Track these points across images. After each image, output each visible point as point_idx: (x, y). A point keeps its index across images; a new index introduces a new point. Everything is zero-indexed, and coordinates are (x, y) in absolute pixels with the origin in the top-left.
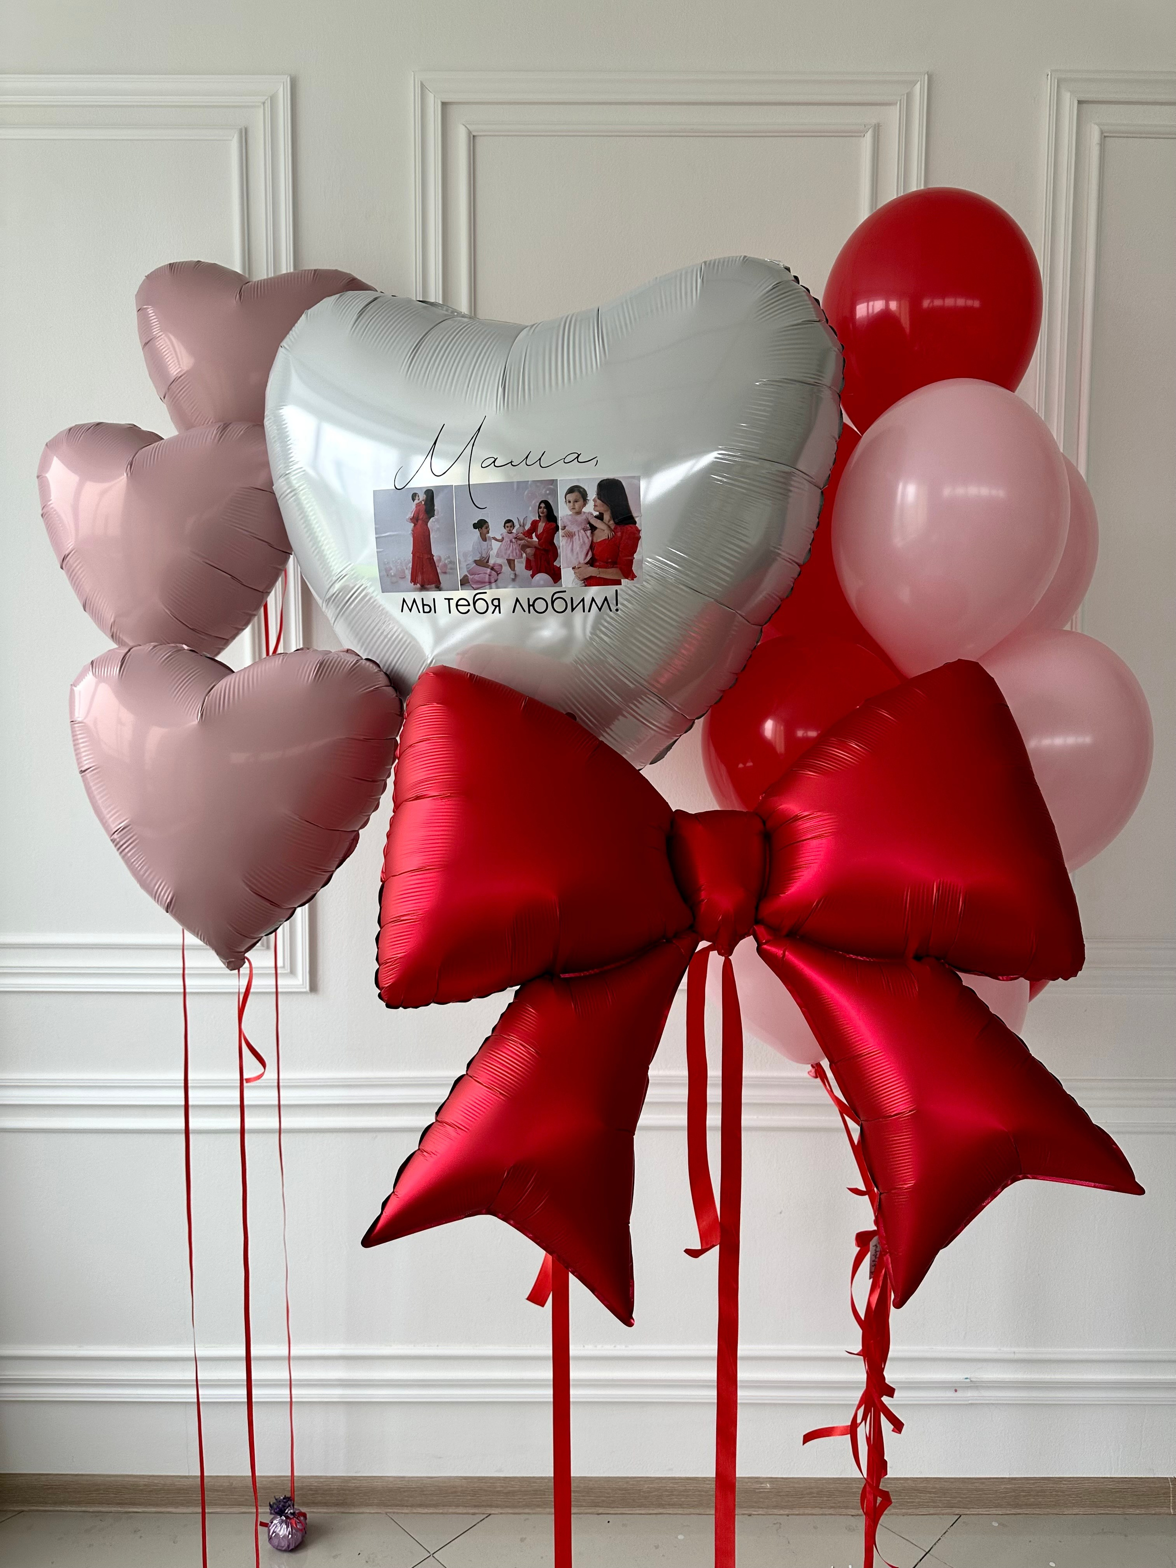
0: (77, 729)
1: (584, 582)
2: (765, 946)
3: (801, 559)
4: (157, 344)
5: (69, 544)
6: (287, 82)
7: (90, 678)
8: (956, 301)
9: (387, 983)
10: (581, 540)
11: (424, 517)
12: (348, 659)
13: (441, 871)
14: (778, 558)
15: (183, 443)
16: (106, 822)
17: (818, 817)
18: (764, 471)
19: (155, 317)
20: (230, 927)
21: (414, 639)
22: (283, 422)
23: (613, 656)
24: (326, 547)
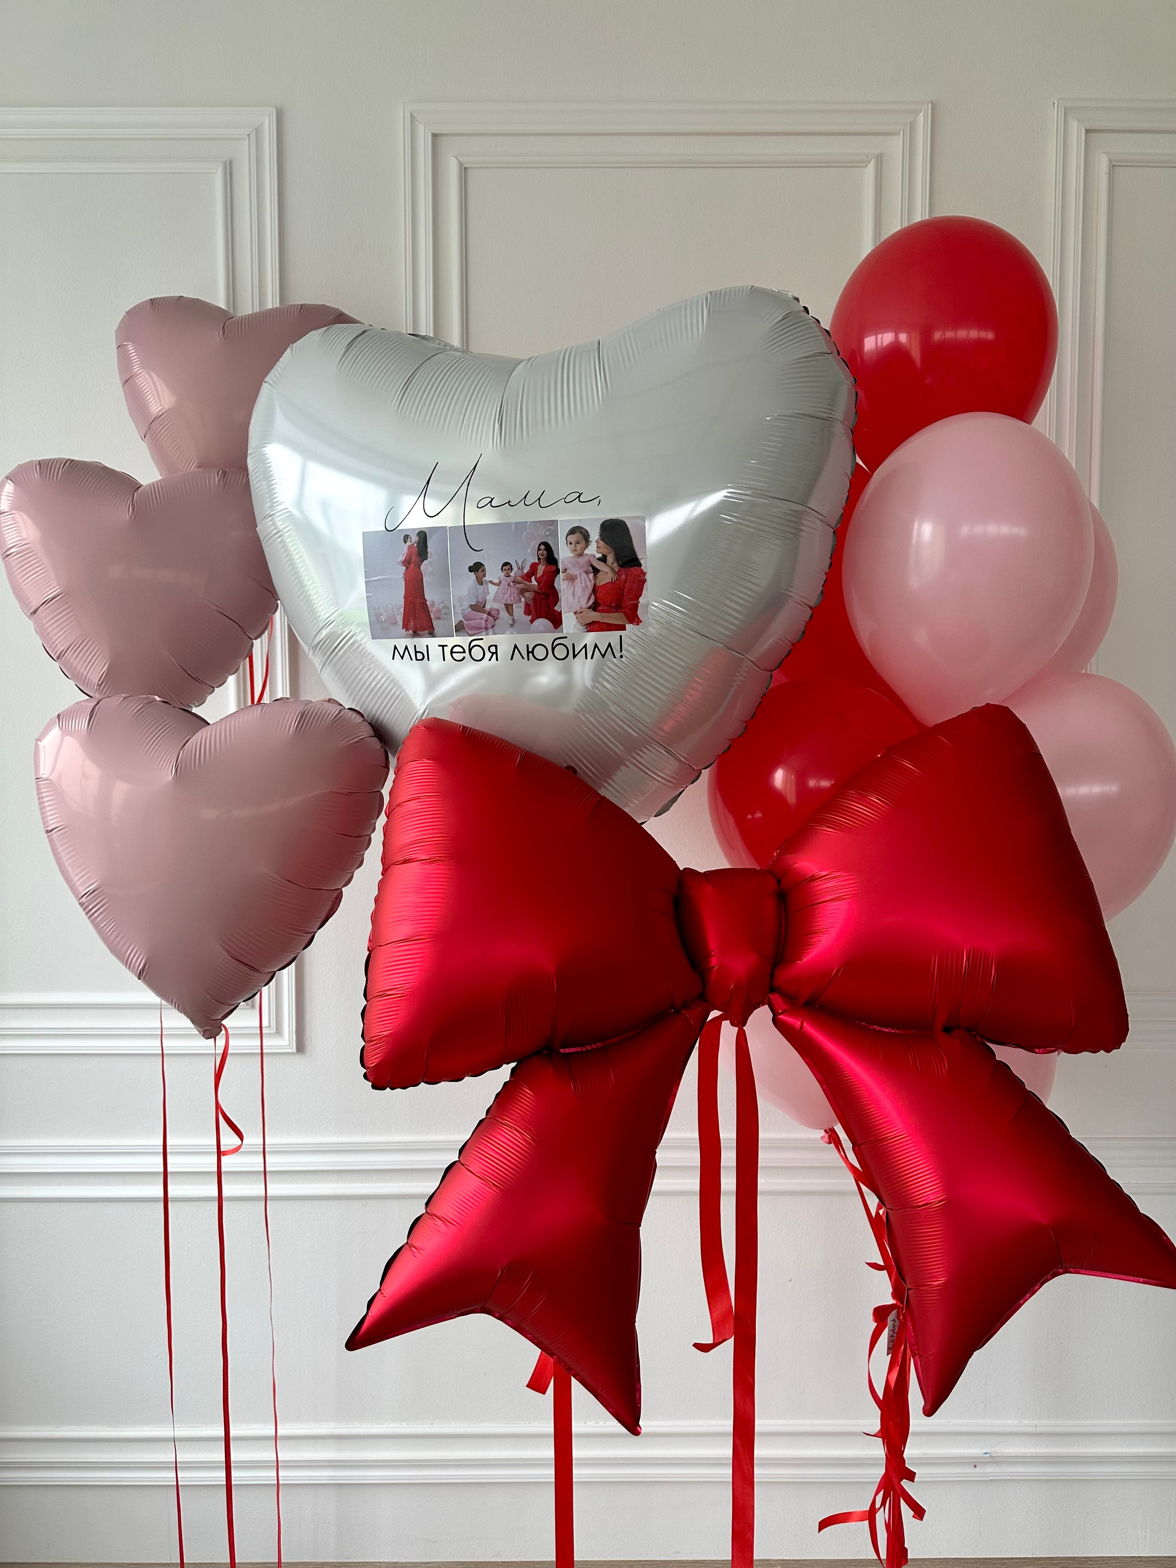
0: (42, 787)
1: (587, 628)
2: (781, 1016)
3: (814, 600)
4: (137, 381)
6: (273, 113)
7: (56, 731)
9: (372, 1062)
10: (583, 584)
11: (417, 560)
12: (331, 709)
13: (432, 941)
14: (789, 600)
16: (74, 884)
17: (839, 876)
18: (776, 510)
19: (135, 354)
20: (206, 995)
21: (403, 691)
22: (267, 461)
23: (617, 705)
24: (314, 592)
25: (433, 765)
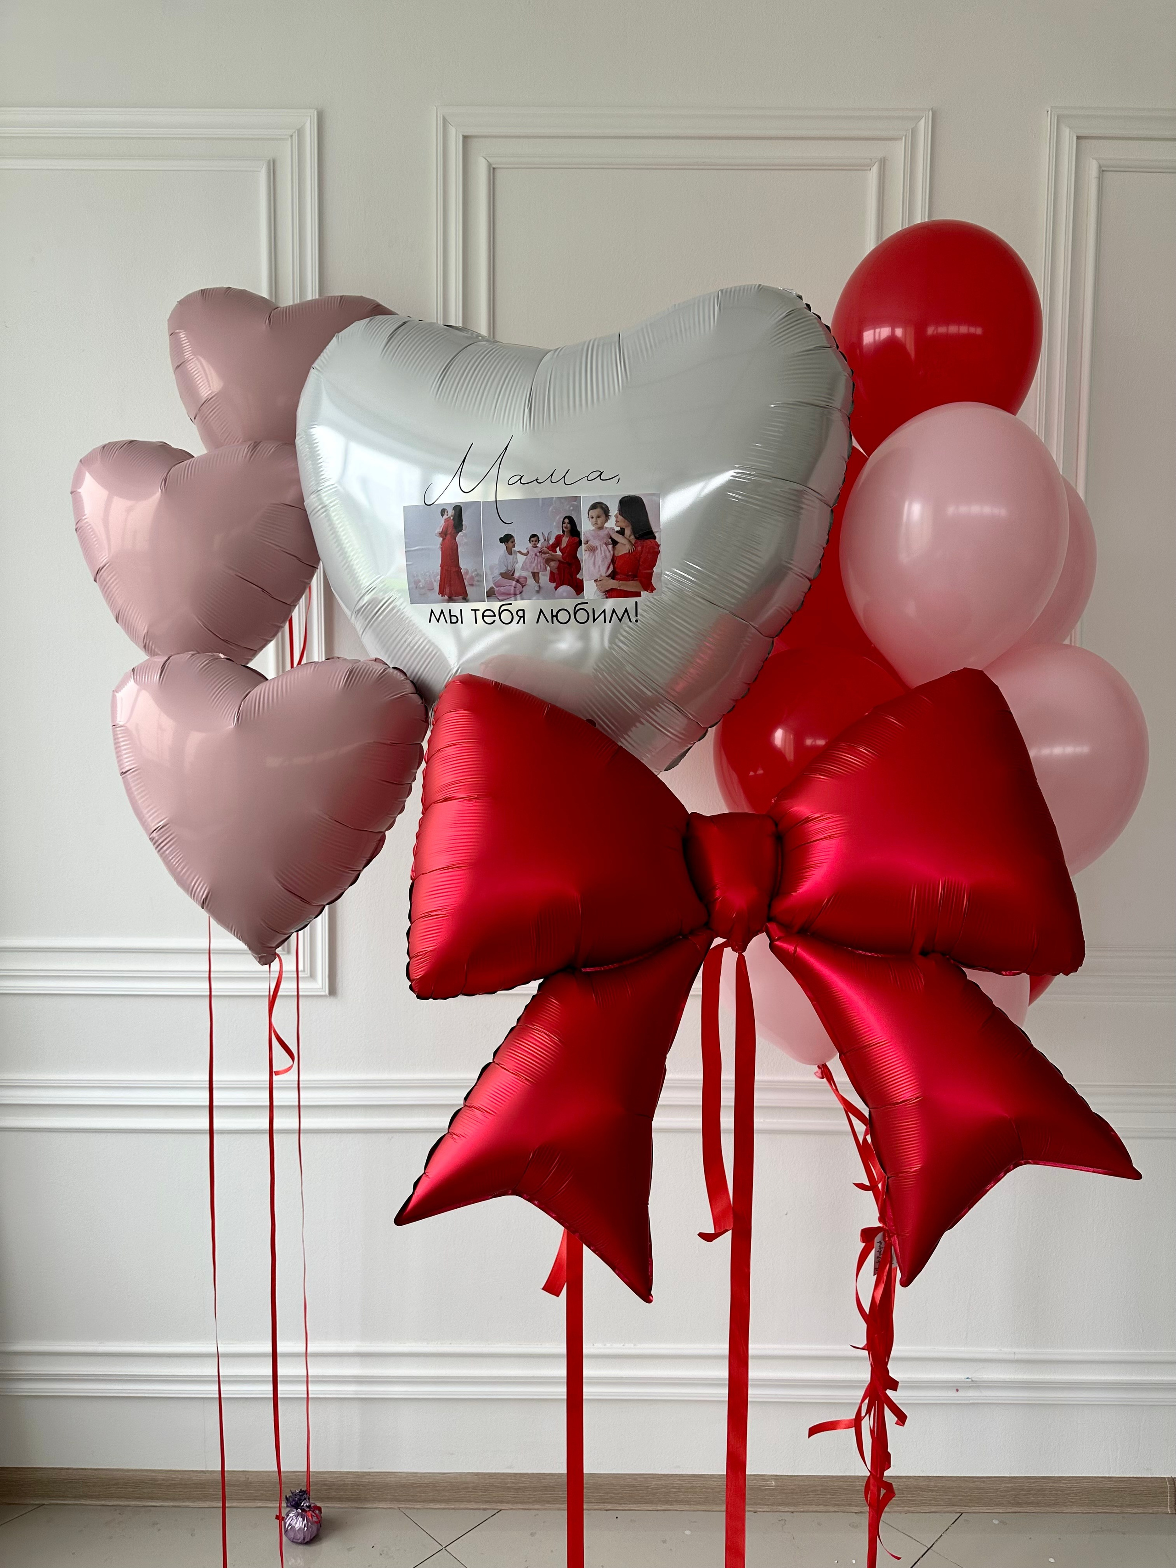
0: (118, 732)
1: (606, 594)
2: (777, 943)
3: (812, 573)
4: (188, 367)
5: (103, 558)
6: (313, 115)
7: (131, 685)
9: (418, 975)
10: (603, 555)
11: (453, 532)
12: (376, 667)
13: (469, 869)
14: (789, 572)
15: (215, 459)
16: (146, 820)
17: (828, 818)
18: (778, 489)
19: (187, 341)
20: (262, 923)
21: (439, 650)
22: (315, 442)
23: (631, 664)
24: (356, 562)
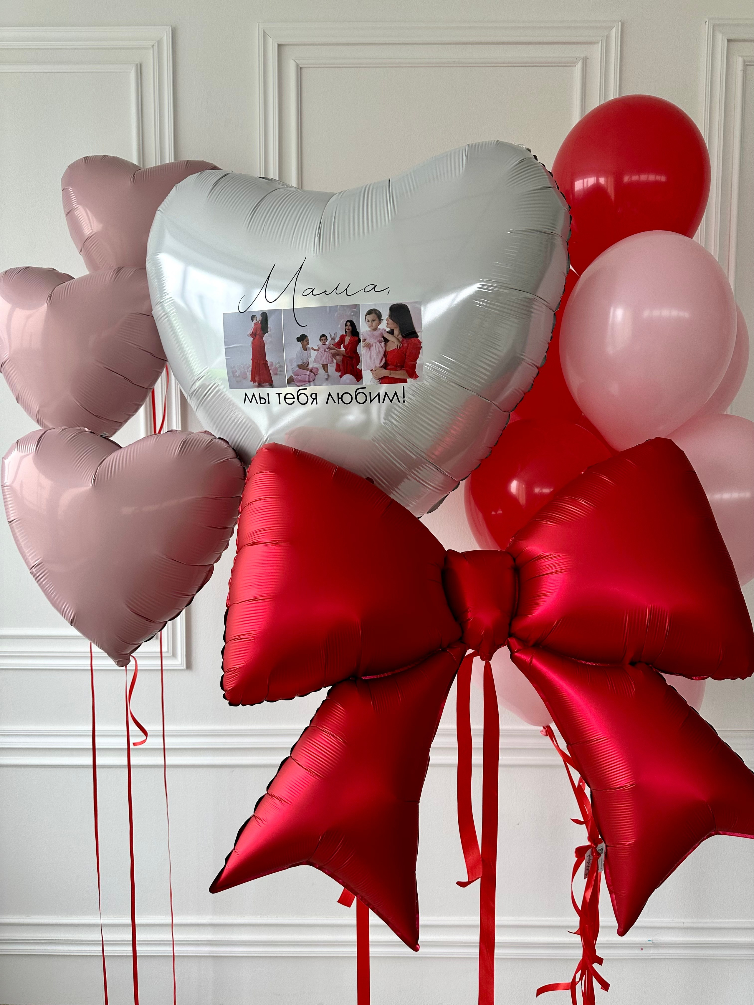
0: (6, 491)
1: (380, 381)
2: (516, 654)
3: (540, 363)
4: (76, 213)
5: (5, 355)
6: (169, 31)
7: (16, 453)
8: (648, 178)
9: (230, 686)
10: (377, 350)
11: (261, 333)
12: (205, 438)
13: (272, 600)
14: (523, 362)
15: (91, 280)
16: (27, 559)
17: (556, 556)
18: (514, 298)
19: (73, 194)
20: (117, 638)
21: (254, 423)
22: (160, 265)
23: (401, 435)
24: (190, 355)
25: (274, 475)
